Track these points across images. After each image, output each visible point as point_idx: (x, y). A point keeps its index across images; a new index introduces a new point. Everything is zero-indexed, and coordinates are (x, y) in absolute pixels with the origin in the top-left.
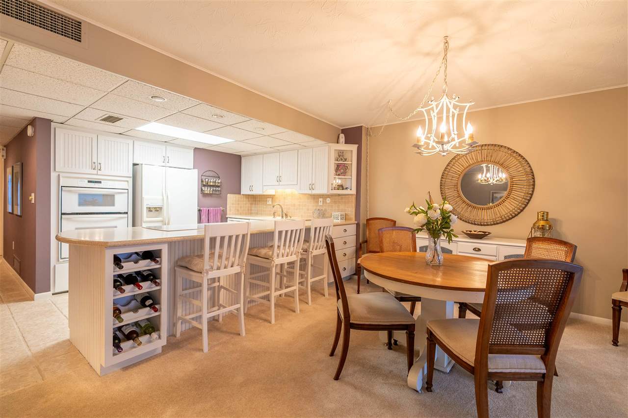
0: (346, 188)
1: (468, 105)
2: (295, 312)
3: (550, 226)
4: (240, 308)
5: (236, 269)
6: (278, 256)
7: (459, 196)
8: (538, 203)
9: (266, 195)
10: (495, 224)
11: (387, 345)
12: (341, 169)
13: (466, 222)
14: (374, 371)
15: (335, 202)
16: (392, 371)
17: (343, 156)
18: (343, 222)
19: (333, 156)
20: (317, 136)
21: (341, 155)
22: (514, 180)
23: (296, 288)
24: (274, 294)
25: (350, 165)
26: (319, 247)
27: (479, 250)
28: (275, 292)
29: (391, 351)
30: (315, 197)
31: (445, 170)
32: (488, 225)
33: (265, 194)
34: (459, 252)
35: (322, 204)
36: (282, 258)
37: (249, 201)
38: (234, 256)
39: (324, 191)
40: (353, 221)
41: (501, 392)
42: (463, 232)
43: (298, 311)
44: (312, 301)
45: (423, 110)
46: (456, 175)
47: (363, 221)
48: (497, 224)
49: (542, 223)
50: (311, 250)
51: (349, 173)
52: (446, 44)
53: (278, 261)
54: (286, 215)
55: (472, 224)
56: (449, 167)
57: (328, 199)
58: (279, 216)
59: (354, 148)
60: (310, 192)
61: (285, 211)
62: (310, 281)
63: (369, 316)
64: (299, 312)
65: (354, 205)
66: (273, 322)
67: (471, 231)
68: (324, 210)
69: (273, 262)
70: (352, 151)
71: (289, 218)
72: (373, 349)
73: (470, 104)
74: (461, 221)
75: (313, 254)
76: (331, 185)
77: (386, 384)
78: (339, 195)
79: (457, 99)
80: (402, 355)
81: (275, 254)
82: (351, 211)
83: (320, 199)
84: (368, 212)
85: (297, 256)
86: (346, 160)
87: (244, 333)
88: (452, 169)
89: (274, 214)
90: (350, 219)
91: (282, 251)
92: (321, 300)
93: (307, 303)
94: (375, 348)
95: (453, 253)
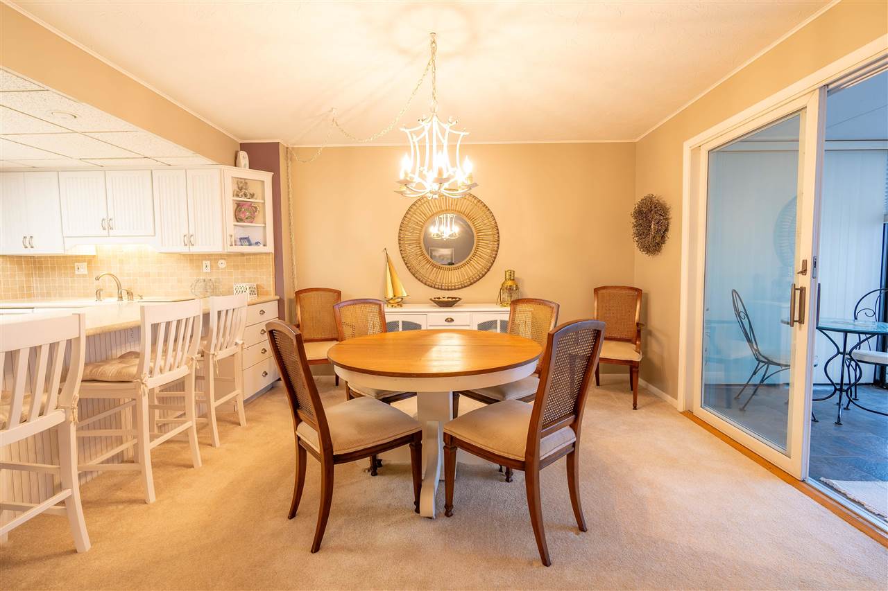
0: (257, 243)
1: (462, 134)
2: (192, 466)
3: (517, 286)
4: (71, 498)
5: (54, 418)
6: (151, 372)
7: (422, 254)
8: (505, 261)
9: (72, 256)
10: (462, 288)
11: (369, 471)
12: (244, 211)
13: (431, 287)
14: (367, 514)
15: (236, 267)
16: (390, 504)
17: (246, 189)
18: (255, 298)
19: (230, 188)
20: (198, 150)
21: (242, 187)
22: (480, 234)
23: (191, 423)
24: (149, 446)
25: (261, 205)
26: (225, 346)
27: (452, 320)
28: (151, 440)
29: (377, 477)
30: (196, 259)
31: (404, 219)
32: (455, 289)
33: (69, 253)
34: (430, 326)
35: (209, 271)
36: (160, 376)
37: (21, 269)
38: (47, 389)
39: (217, 248)
40: (273, 296)
41: (512, 481)
42: (431, 299)
43: (199, 463)
44: (221, 438)
45: (407, 131)
46: (417, 227)
47: (289, 294)
48: (465, 287)
49: (510, 283)
50: (212, 351)
51: (259, 216)
52: (434, 45)
53: (154, 382)
54: (130, 294)
55: (438, 289)
56: (408, 216)
57: (223, 261)
58: (111, 296)
59: (267, 177)
60: (185, 250)
61: (125, 286)
62: (214, 404)
63: (361, 437)
64: (201, 465)
65: (271, 269)
66: (152, 498)
67: (439, 298)
68: (213, 280)
69: (142, 386)
70: (263, 182)
71: (136, 299)
72: (352, 484)
73: (465, 133)
74: (426, 286)
75: (219, 358)
76: (229, 238)
77: (389, 525)
78: (243, 254)
79: (454, 123)
80: (394, 477)
81: (146, 370)
82: (267, 279)
83: (204, 262)
84: (295, 280)
85: (190, 368)
86: (252, 196)
87: (87, 544)
88: (413, 218)
89: (98, 294)
90: (267, 293)
91: (160, 362)
92: (236, 432)
93: (211, 445)
94: (353, 480)
95: (423, 328)
